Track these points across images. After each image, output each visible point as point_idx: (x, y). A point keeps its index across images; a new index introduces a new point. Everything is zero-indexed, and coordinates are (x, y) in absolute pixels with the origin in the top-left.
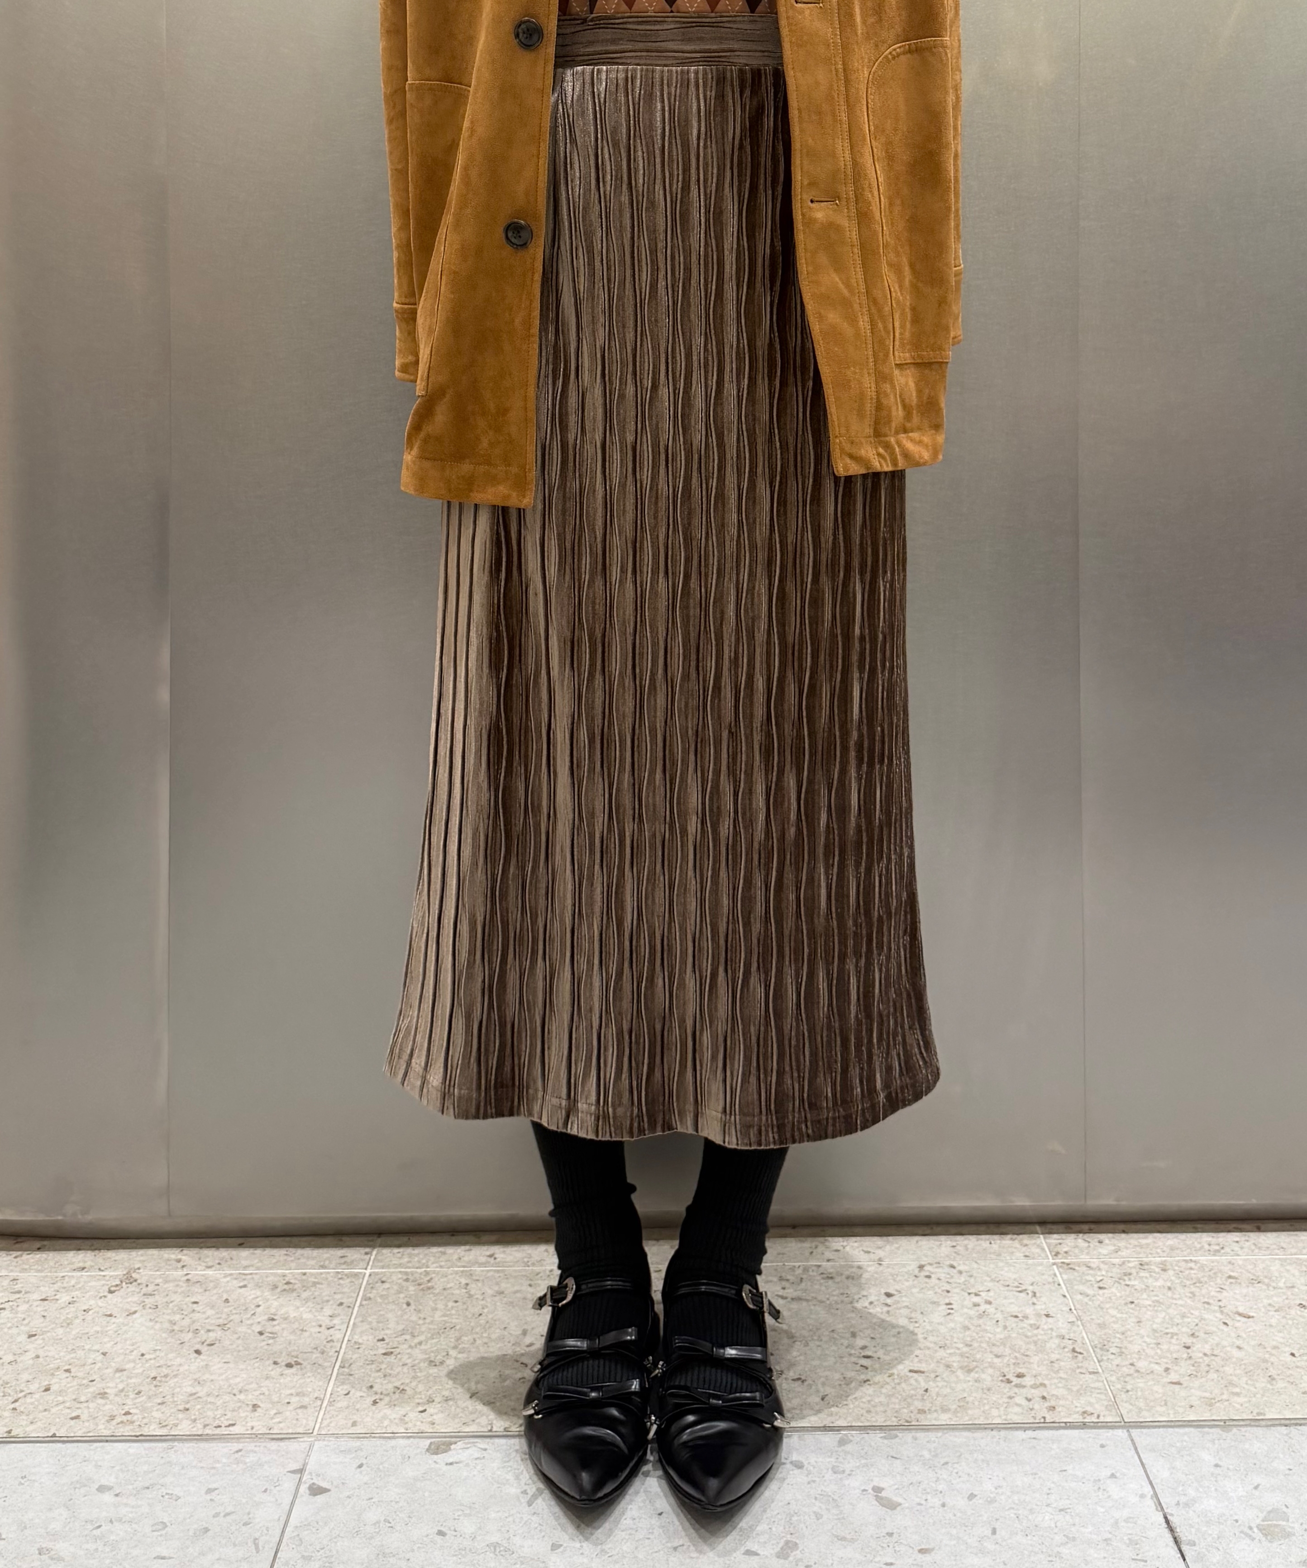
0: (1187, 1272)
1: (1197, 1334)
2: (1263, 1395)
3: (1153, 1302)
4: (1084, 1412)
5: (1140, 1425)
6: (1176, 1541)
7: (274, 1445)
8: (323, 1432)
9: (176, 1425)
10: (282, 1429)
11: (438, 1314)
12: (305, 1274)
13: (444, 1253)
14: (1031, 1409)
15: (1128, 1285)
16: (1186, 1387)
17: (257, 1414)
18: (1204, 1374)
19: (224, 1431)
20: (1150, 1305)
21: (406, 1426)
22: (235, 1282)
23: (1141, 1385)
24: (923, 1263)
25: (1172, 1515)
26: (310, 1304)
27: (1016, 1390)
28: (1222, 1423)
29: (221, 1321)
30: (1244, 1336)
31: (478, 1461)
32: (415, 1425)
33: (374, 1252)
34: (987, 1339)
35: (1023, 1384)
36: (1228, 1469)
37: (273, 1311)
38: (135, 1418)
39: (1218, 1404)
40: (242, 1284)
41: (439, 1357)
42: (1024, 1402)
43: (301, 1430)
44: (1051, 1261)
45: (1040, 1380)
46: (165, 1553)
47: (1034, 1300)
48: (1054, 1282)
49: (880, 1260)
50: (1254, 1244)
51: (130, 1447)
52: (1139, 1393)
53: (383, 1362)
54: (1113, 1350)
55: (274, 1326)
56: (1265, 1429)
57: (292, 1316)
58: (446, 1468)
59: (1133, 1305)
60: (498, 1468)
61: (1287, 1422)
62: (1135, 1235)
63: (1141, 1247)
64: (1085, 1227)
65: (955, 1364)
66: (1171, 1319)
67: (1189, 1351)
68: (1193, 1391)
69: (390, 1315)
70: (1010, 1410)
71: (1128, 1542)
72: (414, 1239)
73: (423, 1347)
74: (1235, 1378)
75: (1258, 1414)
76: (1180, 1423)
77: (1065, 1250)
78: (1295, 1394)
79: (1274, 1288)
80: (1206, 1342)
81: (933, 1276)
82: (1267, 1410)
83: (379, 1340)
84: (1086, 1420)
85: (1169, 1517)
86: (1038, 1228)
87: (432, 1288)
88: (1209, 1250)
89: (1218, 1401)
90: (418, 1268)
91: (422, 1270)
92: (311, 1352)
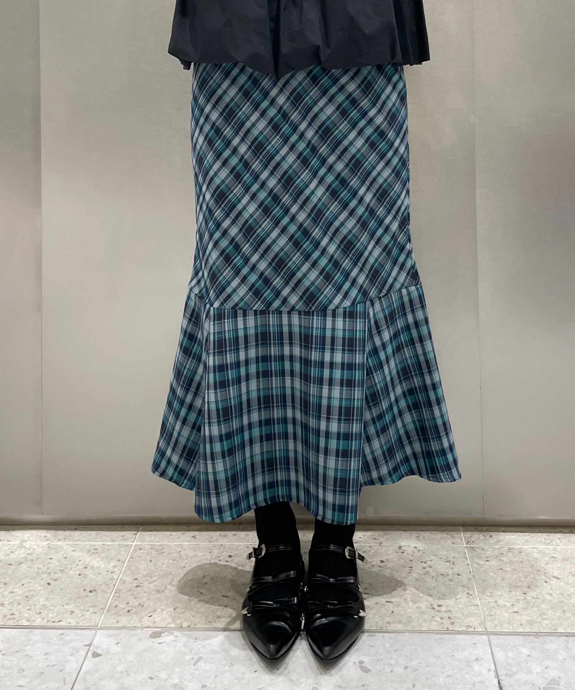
1: (531, 587)
2: (558, 620)
3: (512, 569)
4: (468, 626)
5: (495, 634)
7: (78, 631)
8: (103, 626)
9: (34, 621)
10: (83, 624)
11: (164, 566)
12: (104, 544)
13: (171, 535)
14: (442, 623)
15: (500, 560)
16: (521, 615)
17: (72, 616)
18: (531, 608)
19: (56, 624)
20: (510, 571)
21: (142, 624)
22: (71, 548)
23: (498, 613)
24: (401, 545)
25: (502, 680)
26: (105, 560)
27: (437, 613)
28: (536, 634)
29: (62, 568)
30: (554, 588)
31: (173, 643)
32: (146, 623)
33: (139, 534)
34: (427, 586)
35: (441, 610)
36: (534, 657)
37: (87, 563)
38: (16, 616)
39: (536, 625)
40: (74, 549)
41: (162, 589)
42: (439, 620)
43: (91, 624)
44: (465, 546)
45: (449, 609)
46: (22, 684)
47: (453, 566)
48: (464, 557)
49: (381, 543)
50: (568, 540)
51: (12, 631)
52: (497, 617)
53: (134, 591)
54: (487, 594)
55: (86, 571)
56: (556, 637)
57: (95, 566)
58: (157, 645)
59: (501, 571)
60: (182, 646)
61: (568, 634)
62: (509, 534)
63: (511, 539)
64: (485, 528)
65: (409, 599)
66: (519, 578)
67: (526, 595)
68: (523, 617)
69: (141, 567)
70: (432, 623)
72: (158, 527)
73: (155, 583)
74: (546, 611)
75: (554, 630)
76: (515, 633)
77: (473, 540)
80: (535, 591)
81: (405, 552)
82: (559, 628)
83: (135, 579)
84: (468, 630)
85: (501, 682)
86: (461, 528)
87: (163, 553)
88: (545, 543)
89: (536, 622)
90: (158, 542)
91: (160, 543)
92: (102, 585)
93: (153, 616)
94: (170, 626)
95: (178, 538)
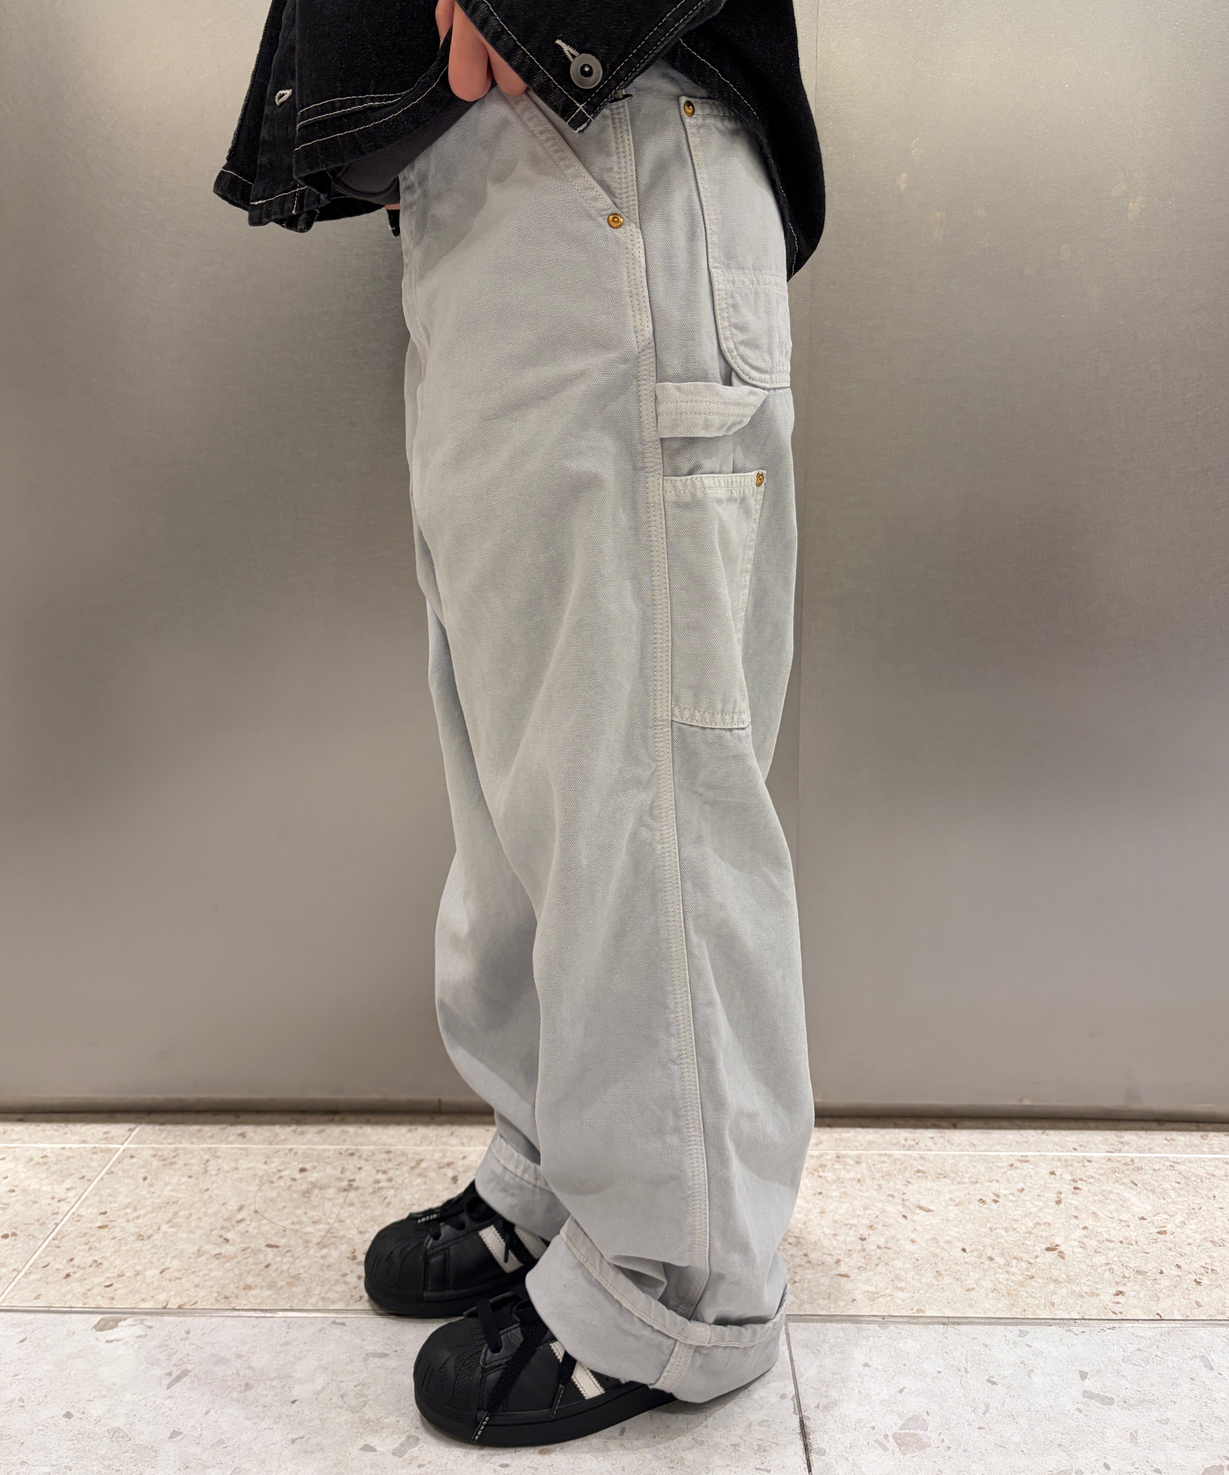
0: (879, 1166)
1: (875, 1226)
2: (927, 1291)
3: (841, 1193)
5: (799, 1319)
6: (807, 1449)
11: (169, 1188)
12: (63, 1149)
13: (200, 1131)
15: (820, 1177)
16: (853, 1280)
18: (873, 1266)
20: (836, 1197)
21: (86, 1301)
23: (809, 1276)
25: (809, 1419)
26: (55, 1176)
28: (881, 1319)
30: (921, 1230)
31: (139, 1339)
32: (95, 1300)
33: (137, 1129)
36: (877, 1369)
37: (17, 1182)
39: (880, 1299)
41: (150, 1232)
50: (948, 1141)
52: (806, 1285)
53: (92, 1236)
55: (11, 1197)
56: (922, 1326)
57: (31, 1188)
58: (104, 1346)
59: (821, 1196)
60: (155, 1348)
61: (946, 1320)
62: (839, 1130)
63: (842, 1140)
66: (854, 1210)
67: (865, 1242)
68: (859, 1284)
69: (122, 1189)
71: (756, 1448)
72: (179, 1117)
73: (140, 1221)
74: (903, 1273)
75: (918, 1311)
76: (839, 1318)
78: (958, 1292)
79: (959, 1183)
80: (883, 1235)
82: (927, 1306)
83: (101, 1214)
85: (806, 1422)
87: (175, 1163)
88: (904, 1146)
89: (882, 1296)
90: (170, 1144)
91: (173, 1146)
92: (32, 1224)
93: (115, 1286)
94: (143, 1305)
95: (212, 1136)
